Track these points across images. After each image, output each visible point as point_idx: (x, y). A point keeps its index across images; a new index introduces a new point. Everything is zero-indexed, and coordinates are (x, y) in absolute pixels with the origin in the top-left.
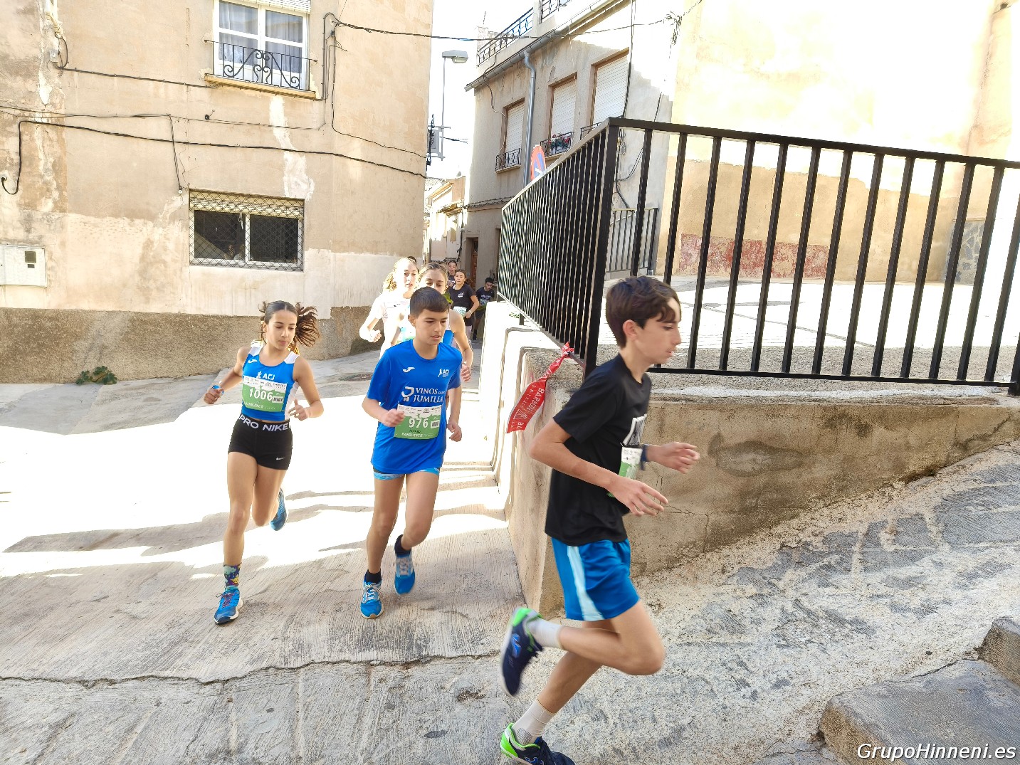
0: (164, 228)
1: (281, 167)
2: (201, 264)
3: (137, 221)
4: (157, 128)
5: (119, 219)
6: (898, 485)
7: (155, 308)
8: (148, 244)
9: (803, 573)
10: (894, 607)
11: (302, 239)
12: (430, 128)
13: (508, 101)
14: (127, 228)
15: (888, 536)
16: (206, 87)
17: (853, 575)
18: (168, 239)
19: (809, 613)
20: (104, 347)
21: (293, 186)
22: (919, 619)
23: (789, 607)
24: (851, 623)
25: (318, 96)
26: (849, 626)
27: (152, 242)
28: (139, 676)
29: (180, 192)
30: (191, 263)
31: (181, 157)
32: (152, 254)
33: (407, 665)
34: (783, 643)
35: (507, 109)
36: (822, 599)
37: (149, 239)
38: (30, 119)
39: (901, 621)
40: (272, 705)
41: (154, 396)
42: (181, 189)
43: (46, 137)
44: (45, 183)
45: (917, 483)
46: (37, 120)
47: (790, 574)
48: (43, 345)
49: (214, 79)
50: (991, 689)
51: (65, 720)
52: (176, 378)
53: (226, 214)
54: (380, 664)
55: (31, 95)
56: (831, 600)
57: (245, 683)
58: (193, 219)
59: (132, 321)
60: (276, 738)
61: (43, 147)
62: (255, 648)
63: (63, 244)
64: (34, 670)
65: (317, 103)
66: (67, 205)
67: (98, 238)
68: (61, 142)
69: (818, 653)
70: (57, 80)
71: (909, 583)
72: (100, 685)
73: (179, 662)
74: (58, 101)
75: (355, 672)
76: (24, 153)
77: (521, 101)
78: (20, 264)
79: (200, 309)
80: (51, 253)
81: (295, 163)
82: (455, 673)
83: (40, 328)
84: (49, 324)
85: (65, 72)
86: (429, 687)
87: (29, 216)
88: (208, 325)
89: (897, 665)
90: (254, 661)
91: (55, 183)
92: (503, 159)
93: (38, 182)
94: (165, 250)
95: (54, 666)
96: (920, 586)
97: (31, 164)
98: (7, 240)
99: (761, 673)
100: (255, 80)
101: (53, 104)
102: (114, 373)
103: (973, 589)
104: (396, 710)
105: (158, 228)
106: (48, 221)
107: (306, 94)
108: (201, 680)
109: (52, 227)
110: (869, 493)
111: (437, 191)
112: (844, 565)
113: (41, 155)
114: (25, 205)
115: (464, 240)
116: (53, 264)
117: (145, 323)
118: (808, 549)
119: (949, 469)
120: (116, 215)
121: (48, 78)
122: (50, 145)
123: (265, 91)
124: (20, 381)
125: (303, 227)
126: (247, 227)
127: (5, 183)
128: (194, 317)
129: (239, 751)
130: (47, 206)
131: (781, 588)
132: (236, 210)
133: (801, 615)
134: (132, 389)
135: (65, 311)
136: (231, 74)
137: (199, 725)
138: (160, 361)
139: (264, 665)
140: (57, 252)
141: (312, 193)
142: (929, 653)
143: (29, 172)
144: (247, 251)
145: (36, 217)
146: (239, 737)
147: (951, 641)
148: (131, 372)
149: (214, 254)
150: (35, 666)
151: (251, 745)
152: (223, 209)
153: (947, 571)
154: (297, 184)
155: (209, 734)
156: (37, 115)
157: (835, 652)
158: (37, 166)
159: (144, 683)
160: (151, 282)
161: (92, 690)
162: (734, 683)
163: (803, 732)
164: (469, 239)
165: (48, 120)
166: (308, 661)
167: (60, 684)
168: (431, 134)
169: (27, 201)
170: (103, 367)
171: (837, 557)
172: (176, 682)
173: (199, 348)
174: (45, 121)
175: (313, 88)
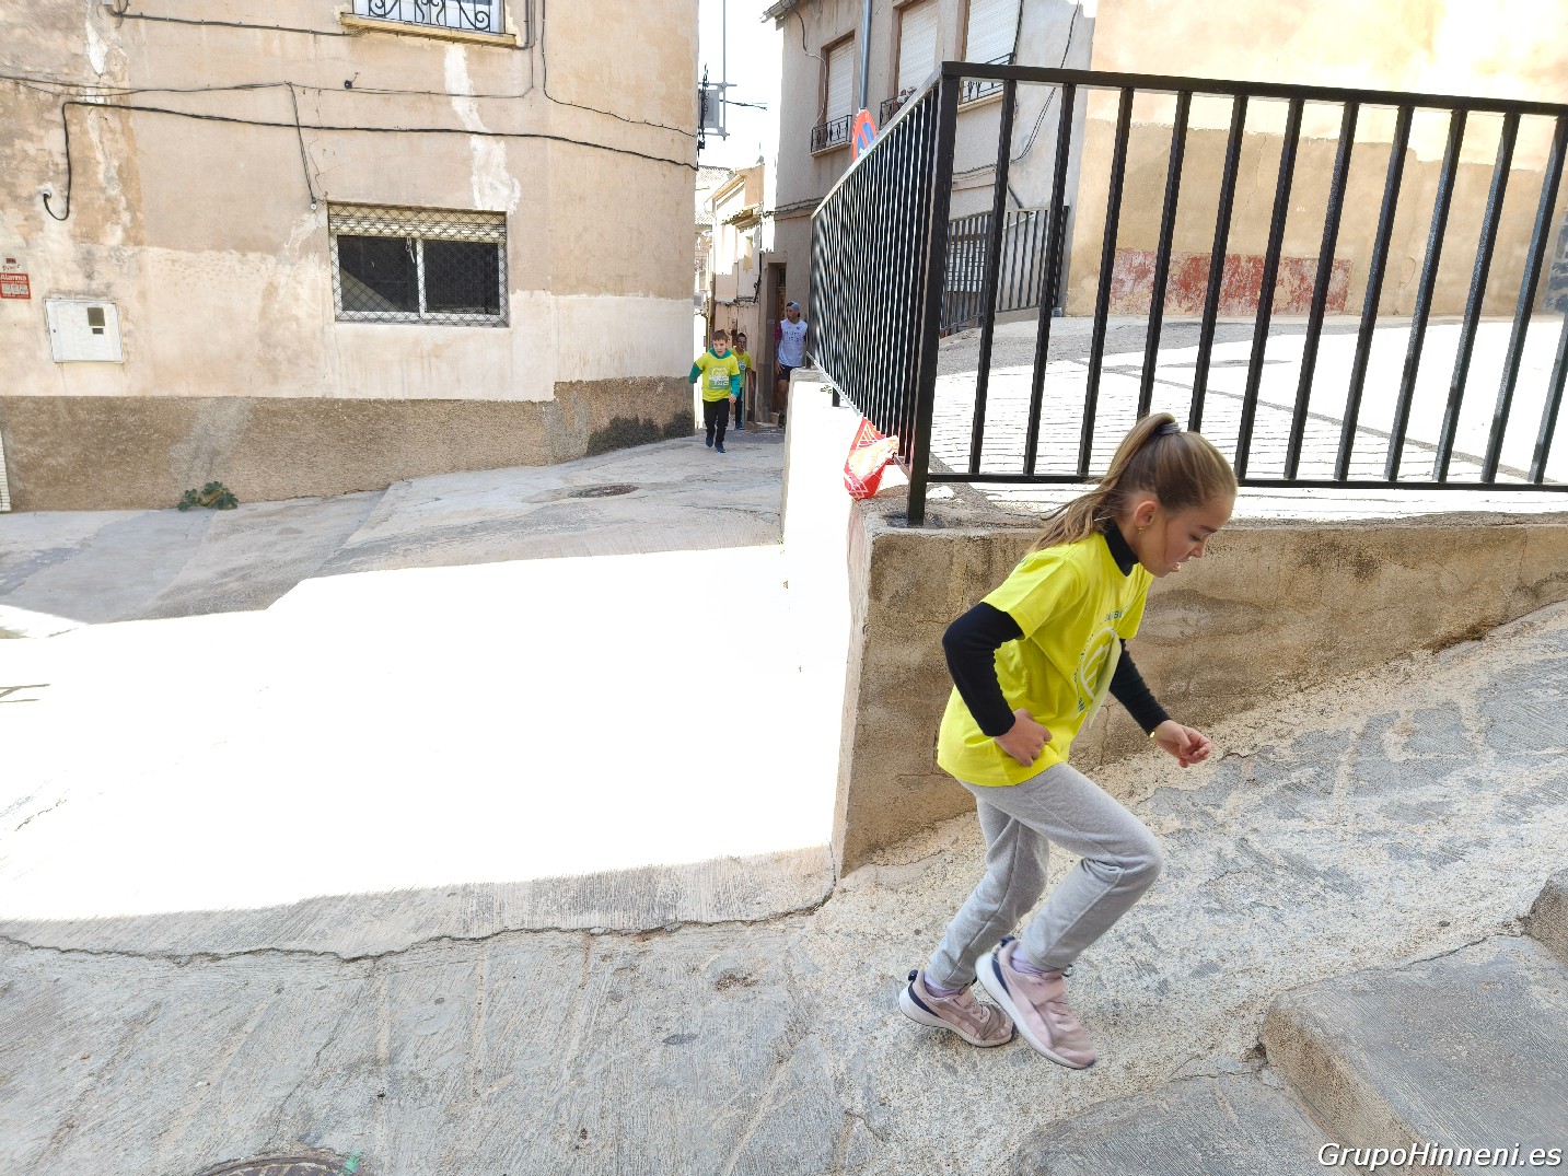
0: (292, 265)
1: (467, 161)
2: (352, 320)
3: (252, 256)
4: (271, 105)
5: (224, 253)
6: (1422, 655)
7: (288, 390)
8: (270, 291)
9: (1254, 796)
10: (1396, 851)
11: (506, 275)
12: (701, 87)
13: (829, 36)
14: (238, 267)
15: (1395, 738)
16: (344, 34)
17: (1334, 801)
18: (300, 283)
19: (1259, 858)
20: (215, 453)
21: (487, 191)
22: (1434, 869)
23: (1230, 850)
24: (1325, 875)
25: (520, 42)
26: (1322, 882)
27: (276, 289)
28: (253, 948)
29: (314, 207)
30: (337, 319)
31: (313, 151)
32: (276, 306)
33: (645, 934)
34: (1217, 906)
35: (828, 50)
36: (1283, 838)
37: (271, 284)
38: (78, 99)
39: (1404, 874)
40: (442, 993)
41: (293, 526)
42: (314, 202)
43: (105, 127)
44: (108, 200)
45: (1451, 652)
46: (90, 100)
47: (1235, 799)
48: (125, 451)
49: (355, 20)
50: (1537, 982)
51: (146, 1014)
52: (325, 498)
53: (387, 240)
54: (604, 933)
55: (78, 59)
56: (1297, 839)
57: (403, 961)
58: (336, 249)
59: (254, 411)
60: (445, 1042)
61: (101, 142)
62: (422, 908)
63: (143, 295)
64: (107, 939)
65: (518, 53)
66: (144, 234)
67: (195, 284)
68: (128, 133)
69: (1269, 923)
70: (114, 35)
71: (1424, 812)
72: (198, 961)
73: (312, 929)
74: (118, 68)
75: (566, 945)
76: (74, 154)
77: (849, 37)
78: (81, 328)
79: (355, 390)
80: (126, 310)
81: (489, 154)
82: (716, 947)
83: (119, 425)
84: (131, 419)
85: (126, 20)
86: (674, 968)
87: (89, 252)
88: (367, 415)
89: (1392, 942)
90: (421, 927)
91: (123, 198)
92: (822, 134)
93: (98, 198)
94: (297, 300)
95: (135, 934)
96: (1440, 818)
97: (85, 171)
98: (59, 291)
99: (1177, 952)
100: (419, 19)
101: (110, 73)
102: (232, 491)
103: (1525, 822)
104: (624, 1002)
105: (284, 265)
106: (118, 260)
107: (501, 40)
108: (341, 955)
109: (125, 270)
110: (1372, 669)
111: (721, 190)
112: (1323, 784)
113: (100, 157)
114: (82, 235)
115: (764, 267)
116: (130, 326)
117: (275, 414)
118: (1267, 758)
119: (1508, 628)
120: (219, 247)
121: (100, 31)
122: (112, 139)
123: (435, 37)
124: (95, 507)
125: (506, 256)
126: (420, 260)
127: (49, 202)
128: (347, 403)
129: (391, 1060)
130: (114, 236)
131: (1219, 820)
132: (402, 233)
133: (1247, 862)
134: (260, 516)
135: (153, 399)
136: (380, 12)
137: (335, 1022)
138: (300, 473)
139: (435, 933)
140: (135, 308)
141: (517, 201)
142: (1444, 924)
143: (84, 185)
144: (422, 298)
145: (99, 255)
146: (393, 1039)
147: (1482, 904)
148: (258, 490)
149: (371, 304)
150: (107, 933)
151: (408, 1052)
152: (380, 232)
153: (1488, 794)
154: (492, 187)
155: (350, 1035)
156: (89, 91)
157: (1295, 920)
158: (95, 173)
159: (260, 959)
160: (279, 350)
161: (186, 969)
162: (1133, 967)
163: (1235, 1045)
164: (771, 265)
165: (105, 100)
166: (498, 928)
167: (143, 960)
168: (703, 95)
169: (84, 230)
170: (216, 482)
171: (1310, 771)
172: (306, 958)
173: (356, 451)
174: (100, 100)
175: (511, 27)
